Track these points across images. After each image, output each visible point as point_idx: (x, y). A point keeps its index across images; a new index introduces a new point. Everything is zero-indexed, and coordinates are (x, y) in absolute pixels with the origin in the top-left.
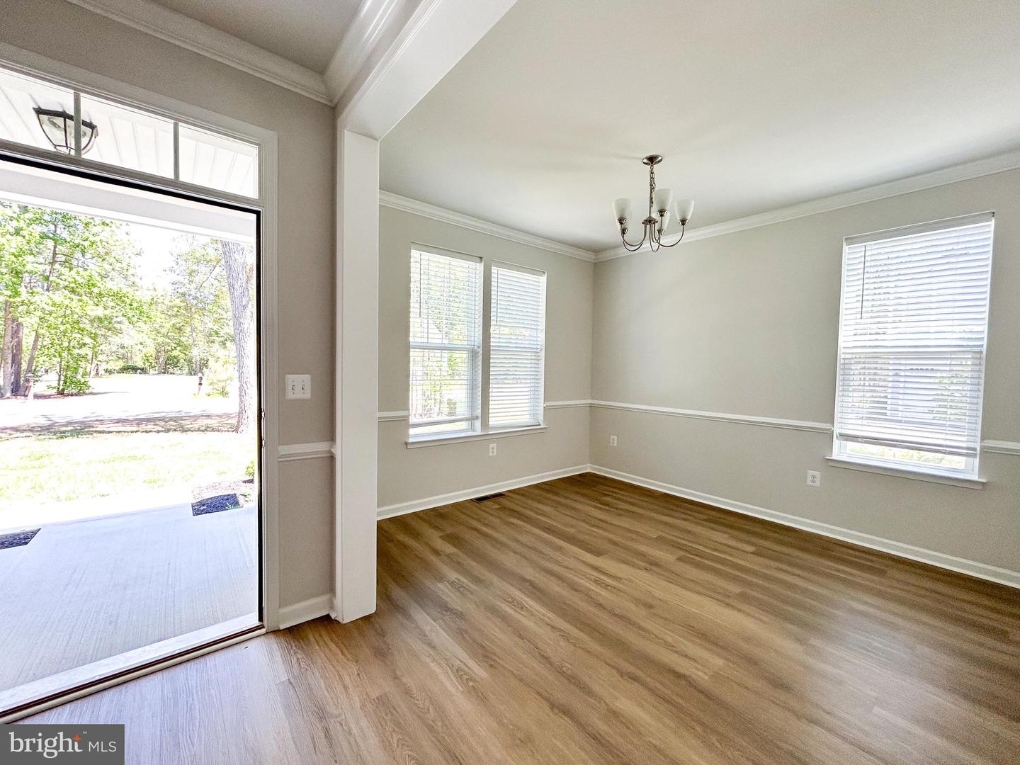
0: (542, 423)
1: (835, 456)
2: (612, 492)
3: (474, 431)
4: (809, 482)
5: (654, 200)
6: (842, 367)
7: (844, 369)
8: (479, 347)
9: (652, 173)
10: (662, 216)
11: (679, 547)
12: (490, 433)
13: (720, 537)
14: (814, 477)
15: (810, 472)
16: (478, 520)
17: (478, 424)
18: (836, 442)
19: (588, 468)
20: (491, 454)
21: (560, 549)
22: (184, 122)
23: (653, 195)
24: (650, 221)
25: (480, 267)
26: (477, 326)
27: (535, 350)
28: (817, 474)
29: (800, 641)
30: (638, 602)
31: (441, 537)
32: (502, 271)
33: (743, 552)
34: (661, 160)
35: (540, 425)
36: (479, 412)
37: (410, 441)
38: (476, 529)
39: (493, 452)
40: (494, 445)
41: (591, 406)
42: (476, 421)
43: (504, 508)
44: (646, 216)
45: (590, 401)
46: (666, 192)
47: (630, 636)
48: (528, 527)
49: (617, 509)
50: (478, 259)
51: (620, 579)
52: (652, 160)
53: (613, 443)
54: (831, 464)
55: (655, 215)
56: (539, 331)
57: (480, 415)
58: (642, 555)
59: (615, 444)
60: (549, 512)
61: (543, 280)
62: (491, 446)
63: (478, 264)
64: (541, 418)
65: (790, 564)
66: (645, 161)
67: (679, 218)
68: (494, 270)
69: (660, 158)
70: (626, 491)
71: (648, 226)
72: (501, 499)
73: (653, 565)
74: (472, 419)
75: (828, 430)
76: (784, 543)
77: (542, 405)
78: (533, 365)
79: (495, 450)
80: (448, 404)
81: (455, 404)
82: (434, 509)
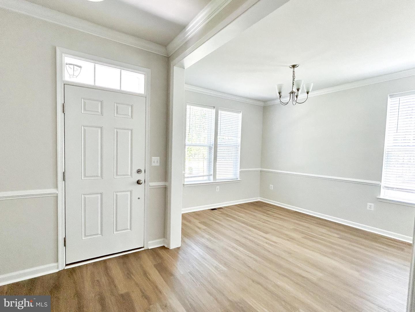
0: (238, 178)
1: (382, 196)
2: (271, 209)
3: (210, 180)
4: (368, 208)
5: (294, 83)
6: (387, 155)
7: (388, 156)
8: (212, 145)
9: (294, 72)
10: (298, 91)
11: (303, 233)
12: (216, 181)
13: (323, 230)
14: (371, 206)
15: (369, 204)
16: (213, 217)
17: (212, 178)
18: (382, 190)
19: (259, 199)
20: (217, 191)
21: (250, 230)
22: (123, 69)
23: (294, 82)
24: (292, 93)
25: (214, 111)
26: (212, 136)
27: (236, 146)
28: (372, 204)
29: (358, 271)
30: (285, 251)
31: (199, 222)
32: (223, 112)
33: (334, 237)
34: (298, 66)
35: (237, 179)
36: (212, 173)
37: (185, 184)
38: (213, 221)
39: (218, 190)
40: (218, 187)
41: (261, 171)
42: (211, 176)
43: (223, 213)
44: (291, 91)
45: (260, 169)
46: (300, 81)
47: (282, 263)
48: (235, 221)
49: (274, 216)
50: (213, 108)
51: (277, 243)
52: (294, 66)
53: (271, 188)
54: (379, 200)
55: (295, 90)
56: (238, 138)
57: (213, 174)
58: (286, 235)
59: (272, 189)
60: (243, 216)
61: (240, 115)
62: (217, 187)
63: (213, 110)
64: (238, 176)
65: (357, 243)
66: (291, 67)
67: (306, 91)
68: (220, 112)
69: (297, 65)
70: (277, 209)
71: (292, 95)
72: (222, 210)
73: (292, 239)
74: (209, 175)
75: (379, 184)
76: (355, 235)
77: (239, 170)
78: (235, 153)
79: (219, 189)
80: (189, 169)
81: (192, 169)
82: (194, 212)
